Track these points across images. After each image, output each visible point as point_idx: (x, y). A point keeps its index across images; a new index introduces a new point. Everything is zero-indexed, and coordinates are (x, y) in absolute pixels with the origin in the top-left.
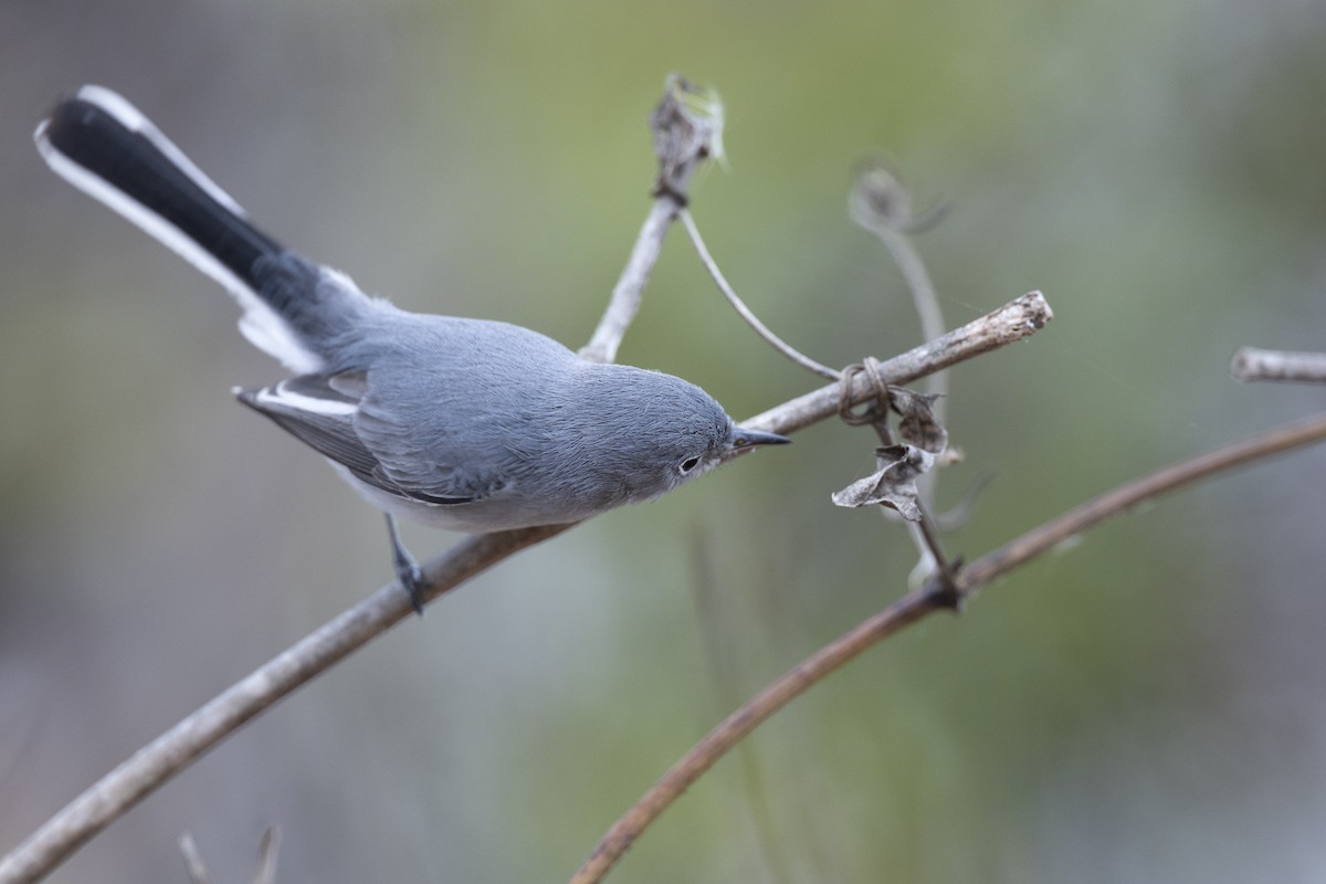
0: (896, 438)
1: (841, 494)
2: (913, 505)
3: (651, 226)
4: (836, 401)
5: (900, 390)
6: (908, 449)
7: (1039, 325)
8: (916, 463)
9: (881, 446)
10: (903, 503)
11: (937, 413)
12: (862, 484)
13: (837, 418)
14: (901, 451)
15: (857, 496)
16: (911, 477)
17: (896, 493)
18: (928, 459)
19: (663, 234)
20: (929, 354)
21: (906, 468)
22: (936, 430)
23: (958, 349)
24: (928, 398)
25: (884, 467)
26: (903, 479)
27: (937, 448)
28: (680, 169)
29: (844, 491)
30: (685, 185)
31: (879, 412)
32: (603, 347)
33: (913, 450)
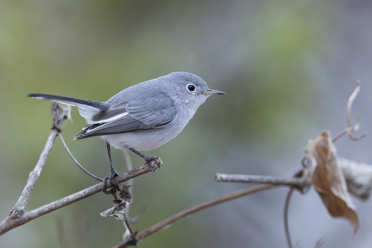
0: (119, 197)
1: (103, 213)
2: (123, 216)
3: (50, 138)
4: (102, 187)
5: (120, 184)
6: (122, 201)
7: (159, 166)
8: (124, 205)
9: (115, 200)
10: (120, 215)
11: (130, 190)
12: (109, 210)
13: (102, 192)
14: (120, 201)
15: (107, 213)
16: (122, 208)
17: (118, 213)
18: (128, 204)
19: (54, 140)
20: (128, 174)
21: (121, 206)
22: (130, 196)
23: (136, 173)
24: (128, 187)
25: (115, 205)
26: (120, 209)
27: (130, 201)
28: (59, 122)
29: (104, 212)
30: (60, 127)
31: (114, 190)
32: (37, 172)
33: (123, 201)
